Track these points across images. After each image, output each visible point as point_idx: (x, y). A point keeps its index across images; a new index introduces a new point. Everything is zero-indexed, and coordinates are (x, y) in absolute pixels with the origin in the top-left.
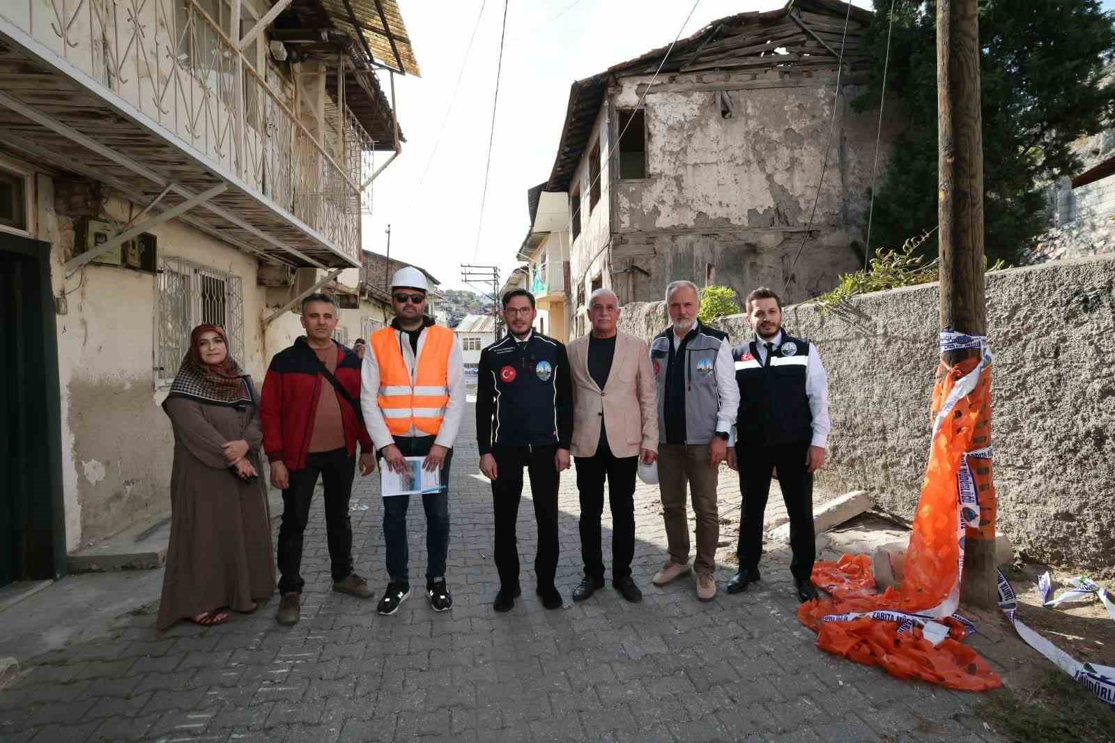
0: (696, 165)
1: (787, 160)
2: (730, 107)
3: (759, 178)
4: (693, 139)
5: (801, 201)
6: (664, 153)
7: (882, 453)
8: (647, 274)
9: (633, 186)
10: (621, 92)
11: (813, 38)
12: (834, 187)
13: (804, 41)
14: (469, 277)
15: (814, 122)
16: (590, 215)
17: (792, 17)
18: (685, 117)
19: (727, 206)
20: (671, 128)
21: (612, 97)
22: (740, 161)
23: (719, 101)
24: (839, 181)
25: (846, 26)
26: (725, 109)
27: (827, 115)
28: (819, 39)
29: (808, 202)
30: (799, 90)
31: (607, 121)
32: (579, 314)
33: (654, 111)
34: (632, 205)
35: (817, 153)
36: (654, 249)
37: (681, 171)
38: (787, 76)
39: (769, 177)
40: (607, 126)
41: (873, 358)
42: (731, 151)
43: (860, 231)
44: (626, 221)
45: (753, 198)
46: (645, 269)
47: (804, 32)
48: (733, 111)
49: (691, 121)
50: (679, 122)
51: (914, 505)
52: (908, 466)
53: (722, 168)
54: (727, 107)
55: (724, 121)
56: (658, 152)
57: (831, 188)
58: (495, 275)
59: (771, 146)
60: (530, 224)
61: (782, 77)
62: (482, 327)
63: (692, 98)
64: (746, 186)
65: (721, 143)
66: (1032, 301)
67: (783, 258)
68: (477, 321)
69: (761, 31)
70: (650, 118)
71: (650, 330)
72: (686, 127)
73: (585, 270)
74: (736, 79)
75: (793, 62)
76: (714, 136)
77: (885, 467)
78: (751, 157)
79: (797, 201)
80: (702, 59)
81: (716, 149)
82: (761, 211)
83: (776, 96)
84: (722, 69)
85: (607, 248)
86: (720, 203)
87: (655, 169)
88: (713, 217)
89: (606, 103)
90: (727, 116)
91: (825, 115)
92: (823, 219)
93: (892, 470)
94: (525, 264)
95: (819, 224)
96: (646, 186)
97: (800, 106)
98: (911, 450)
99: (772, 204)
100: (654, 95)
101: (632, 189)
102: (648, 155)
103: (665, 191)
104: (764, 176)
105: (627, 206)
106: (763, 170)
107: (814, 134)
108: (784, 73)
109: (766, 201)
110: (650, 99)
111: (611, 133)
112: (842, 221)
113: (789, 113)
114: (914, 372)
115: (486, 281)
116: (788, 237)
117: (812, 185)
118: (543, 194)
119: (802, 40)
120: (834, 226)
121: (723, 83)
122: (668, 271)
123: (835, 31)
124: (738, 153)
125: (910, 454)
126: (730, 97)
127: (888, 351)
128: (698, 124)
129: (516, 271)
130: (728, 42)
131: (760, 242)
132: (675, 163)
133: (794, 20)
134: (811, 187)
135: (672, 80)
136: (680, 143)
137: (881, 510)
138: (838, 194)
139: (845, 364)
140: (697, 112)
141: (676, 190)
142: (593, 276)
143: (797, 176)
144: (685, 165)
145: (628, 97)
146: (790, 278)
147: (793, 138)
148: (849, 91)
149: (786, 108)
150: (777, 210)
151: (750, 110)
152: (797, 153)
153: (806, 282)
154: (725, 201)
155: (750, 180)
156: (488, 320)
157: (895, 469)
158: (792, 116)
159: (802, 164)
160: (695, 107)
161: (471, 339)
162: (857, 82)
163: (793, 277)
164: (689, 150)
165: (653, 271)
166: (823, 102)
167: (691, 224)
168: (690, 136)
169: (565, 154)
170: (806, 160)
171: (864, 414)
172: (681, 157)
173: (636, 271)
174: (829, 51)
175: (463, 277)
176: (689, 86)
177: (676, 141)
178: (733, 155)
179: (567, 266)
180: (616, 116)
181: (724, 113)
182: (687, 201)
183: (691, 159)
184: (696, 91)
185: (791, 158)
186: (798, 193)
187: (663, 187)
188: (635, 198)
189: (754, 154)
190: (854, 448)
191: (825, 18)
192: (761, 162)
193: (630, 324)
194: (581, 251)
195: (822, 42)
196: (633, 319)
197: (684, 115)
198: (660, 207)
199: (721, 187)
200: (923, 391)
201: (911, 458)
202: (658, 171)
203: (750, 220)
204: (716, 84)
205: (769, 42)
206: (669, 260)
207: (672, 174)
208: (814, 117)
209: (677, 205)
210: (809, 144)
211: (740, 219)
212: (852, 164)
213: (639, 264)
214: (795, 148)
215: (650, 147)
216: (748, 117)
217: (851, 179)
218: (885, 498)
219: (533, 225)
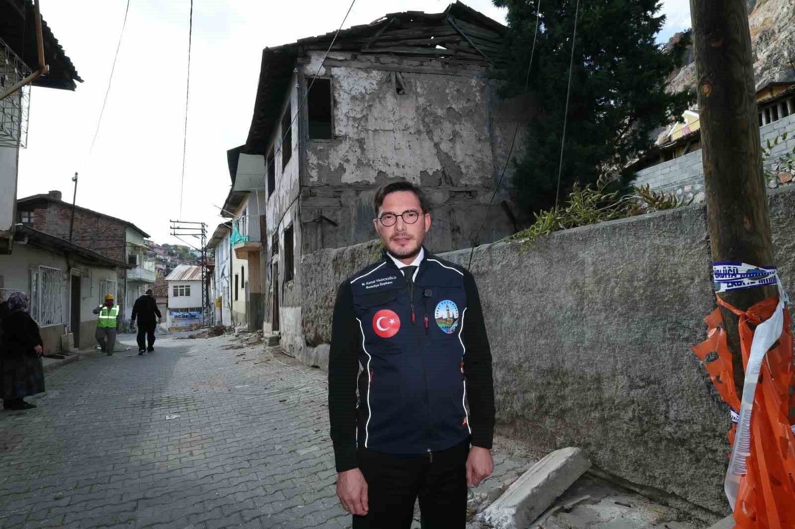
0: (375, 131)
1: (450, 132)
2: (404, 87)
3: (428, 145)
4: (373, 109)
5: (462, 166)
6: (348, 118)
7: (597, 404)
8: (334, 224)
9: (321, 145)
10: (309, 62)
11: (466, 40)
12: (487, 157)
13: (460, 41)
14: (177, 231)
15: (469, 104)
16: (283, 172)
17: (449, 22)
18: (366, 90)
19: (403, 167)
20: (354, 98)
21: (301, 66)
22: (412, 131)
23: (394, 80)
24: (490, 152)
25: (489, 34)
26: (400, 88)
27: (479, 100)
28: (471, 42)
29: (467, 167)
30: (457, 79)
31: (296, 85)
32: (274, 262)
33: (339, 82)
34: (320, 162)
35: (473, 128)
36: (340, 202)
37: (363, 135)
38: (447, 66)
39: (436, 145)
40: (296, 89)
41: (582, 299)
42: (404, 122)
43: (507, 193)
44: (314, 174)
45: (423, 161)
46: (333, 219)
47: (459, 34)
48: (406, 89)
49: (371, 94)
50: (361, 93)
51: (639, 465)
52: (631, 420)
53: (398, 135)
54: (400, 85)
55: (399, 97)
56: (342, 117)
57: (485, 157)
58: (203, 230)
59: (437, 121)
60: (231, 183)
61: (443, 67)
62: (192, 275)
63: (372, 75)
64: (418, 152)
65: (397, 114)
66: (780, 229)
67: (449, 213)
68: (186, 271)
69: (426, 28)
70: (335, 87)
71: (337, 275)
72: (367, 97)
73: (278, 222)
74: (407, 63)
75: (452, 56)
76: (390, 108)
77: (603, 420)
78: (422, 127)
79: (459, 166)
80: (379, 44)
81: (392, 119)
82: (431, 173)
83: (440, 81)
84: (396, 54)
85: (297, 201)
86: (397, 164)
87: (340, 131)
88: (392, 176)
89: (296, 70)
90: (401, 92)
91: (477, 99)
92: (480, 182)
93: (611, 424)
94: (229, 219)
95: (477, 186)
96: (332, 146)
97: (458, 91)
98: (633, 402)
99: (439, 168)
100: (339, 69)
101: (320, 147)
102: (334, 120)
103: (349, 151)
104: (433, 144)
105: (315, 162)
106: (431, 139)
107: (469, 114)
108: (445, 63)
109: (434, 166)
110: (335, 71)
111: (300, 98)
112: (494, 184)
113: (450, 95)
114: (632, 313)
115: (195, 235)
116: (453, 195)
117: (470, 154)
118: (241, 155)
119: (457, 39)
120: (488, 188)
121: (397, 65)
122: (353, 222)
123: (481, 37)
124: (410, 123)
125: (633, 406)
126: (403, 78)
127: (598, 291)
128: (377, 96)
129: (221, 226)
130: (401, 33)
131: (430, 198)
132: (357, 128)
133: (451, 24)
134: (469, 156)
135: (354, 58)
136: (362, 111)
137: (600, 469)
138: (490, 162)
139: (549, 306)
140: (375, 87)
141: (359, 151)
142: (286, 226)
143: (458, 146)
144: (367, 130)
145: (316, 67)
146: (456, 230)
147: (454, 116)
148: (493, 83)
149: (447, 91)
150: (443, 172)
151: (419, 90)
152: (457, 127)
153: (469, 233)
154: (401, 164)
155: (421, 147)
156: (197, 270)
157: (614, 423)
158: (452, 97)
159: (461, 136)
160: (375, 82)
161: (180, 287)
162: (500, 77)
163: (458, 229)
164: (369, 117)
165: (339, 221)
166: (475, 89)
167: (372, 181)
168: (370, 106)
169: (260, 119)
170: (464, 134)
171: (574, 361)
172: (363, 123)
173: (324, 221)
174: (477, 51)
175: (172, 231)
176: (369, 64)
177: (358, 109)
178: (406, 125)
179: (263, 219)
180: (305, 83)
181: (398, 90)
182: (369, 161)
183: (372, 125)
184: (374, 69)
185: (452, 132)
186: (459, 159)
187: (347, 148)
188: (323, 155)
189: (424, 126)
190: (563, 398)
191: (474, 27)
192: (429, 132)
193: (319, 269)
194: (275, 205)
195: (472, 43)
196: (322, 265)
197: (365, 88)
198: (346, 165)
199: (397, 151)
200: (644, 335)
201: (634, 410)
202: (343, 134)
203: (422, 180)
204: (391, 65)
205: (432, 38)
206: (354, 213)
207: (356, 137)
208: (469, 100)
209: (360, 164)
210: (466, 120)
211: (414, 178)
212: (499, 139)
213: (326, 215)
214: (456, 124)
215: (336, 112)
216: (418, 95)
217: (499, 151)
218: (604, 455)
219: (233, 185)
